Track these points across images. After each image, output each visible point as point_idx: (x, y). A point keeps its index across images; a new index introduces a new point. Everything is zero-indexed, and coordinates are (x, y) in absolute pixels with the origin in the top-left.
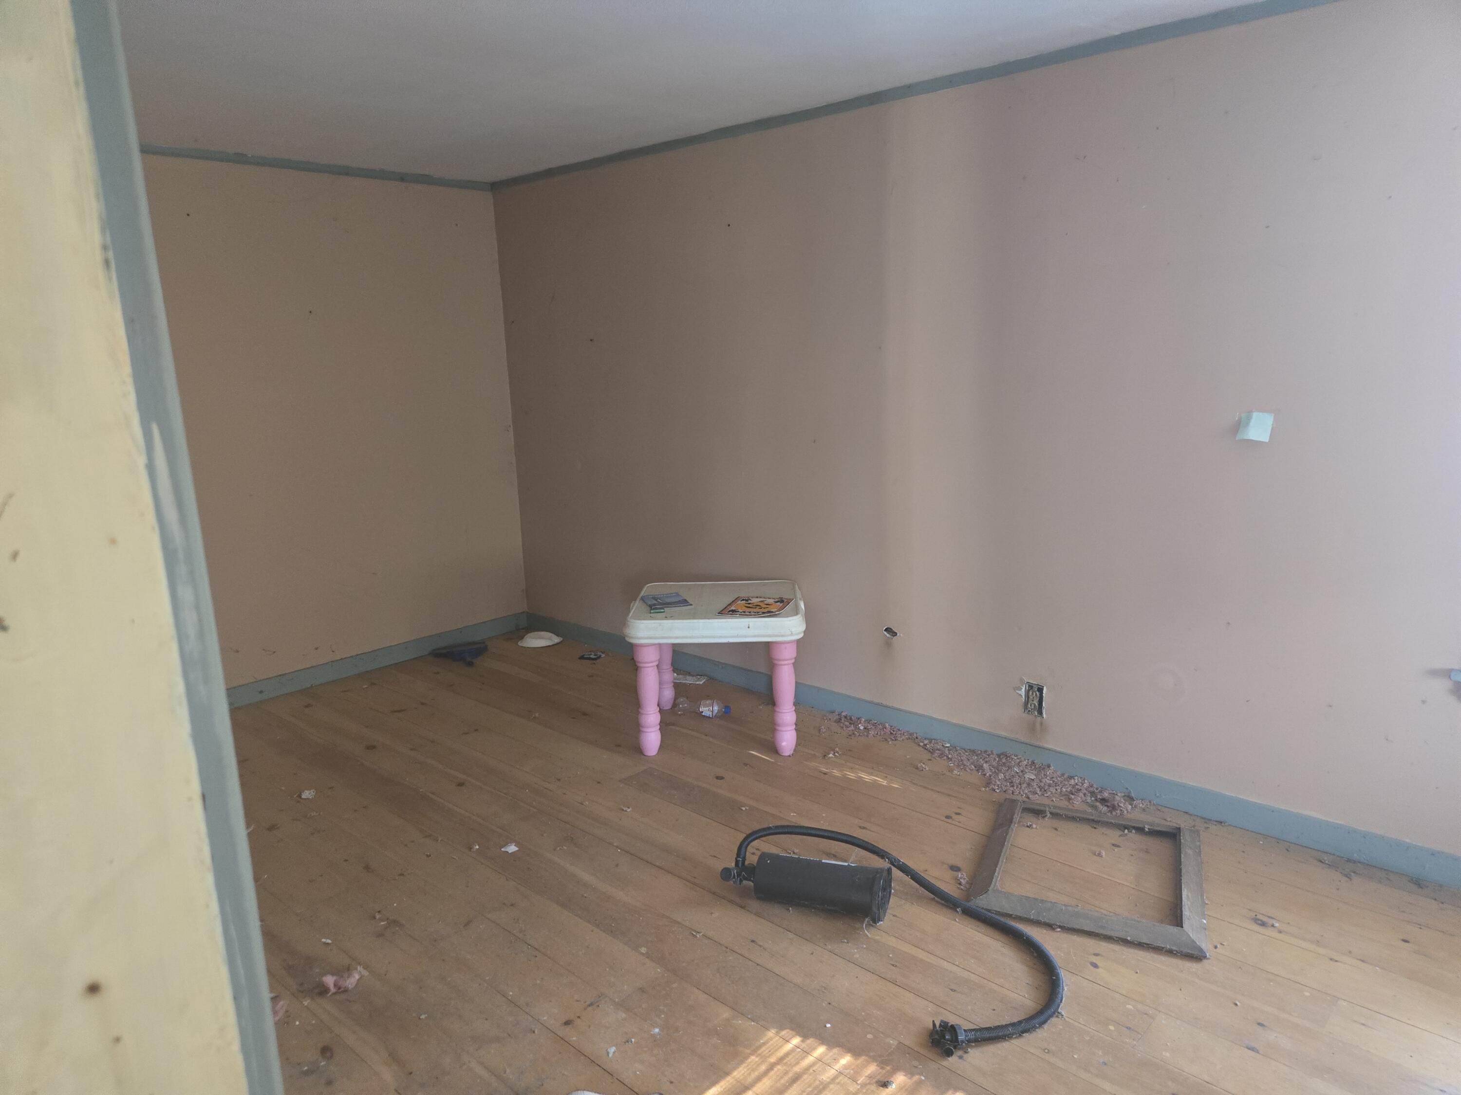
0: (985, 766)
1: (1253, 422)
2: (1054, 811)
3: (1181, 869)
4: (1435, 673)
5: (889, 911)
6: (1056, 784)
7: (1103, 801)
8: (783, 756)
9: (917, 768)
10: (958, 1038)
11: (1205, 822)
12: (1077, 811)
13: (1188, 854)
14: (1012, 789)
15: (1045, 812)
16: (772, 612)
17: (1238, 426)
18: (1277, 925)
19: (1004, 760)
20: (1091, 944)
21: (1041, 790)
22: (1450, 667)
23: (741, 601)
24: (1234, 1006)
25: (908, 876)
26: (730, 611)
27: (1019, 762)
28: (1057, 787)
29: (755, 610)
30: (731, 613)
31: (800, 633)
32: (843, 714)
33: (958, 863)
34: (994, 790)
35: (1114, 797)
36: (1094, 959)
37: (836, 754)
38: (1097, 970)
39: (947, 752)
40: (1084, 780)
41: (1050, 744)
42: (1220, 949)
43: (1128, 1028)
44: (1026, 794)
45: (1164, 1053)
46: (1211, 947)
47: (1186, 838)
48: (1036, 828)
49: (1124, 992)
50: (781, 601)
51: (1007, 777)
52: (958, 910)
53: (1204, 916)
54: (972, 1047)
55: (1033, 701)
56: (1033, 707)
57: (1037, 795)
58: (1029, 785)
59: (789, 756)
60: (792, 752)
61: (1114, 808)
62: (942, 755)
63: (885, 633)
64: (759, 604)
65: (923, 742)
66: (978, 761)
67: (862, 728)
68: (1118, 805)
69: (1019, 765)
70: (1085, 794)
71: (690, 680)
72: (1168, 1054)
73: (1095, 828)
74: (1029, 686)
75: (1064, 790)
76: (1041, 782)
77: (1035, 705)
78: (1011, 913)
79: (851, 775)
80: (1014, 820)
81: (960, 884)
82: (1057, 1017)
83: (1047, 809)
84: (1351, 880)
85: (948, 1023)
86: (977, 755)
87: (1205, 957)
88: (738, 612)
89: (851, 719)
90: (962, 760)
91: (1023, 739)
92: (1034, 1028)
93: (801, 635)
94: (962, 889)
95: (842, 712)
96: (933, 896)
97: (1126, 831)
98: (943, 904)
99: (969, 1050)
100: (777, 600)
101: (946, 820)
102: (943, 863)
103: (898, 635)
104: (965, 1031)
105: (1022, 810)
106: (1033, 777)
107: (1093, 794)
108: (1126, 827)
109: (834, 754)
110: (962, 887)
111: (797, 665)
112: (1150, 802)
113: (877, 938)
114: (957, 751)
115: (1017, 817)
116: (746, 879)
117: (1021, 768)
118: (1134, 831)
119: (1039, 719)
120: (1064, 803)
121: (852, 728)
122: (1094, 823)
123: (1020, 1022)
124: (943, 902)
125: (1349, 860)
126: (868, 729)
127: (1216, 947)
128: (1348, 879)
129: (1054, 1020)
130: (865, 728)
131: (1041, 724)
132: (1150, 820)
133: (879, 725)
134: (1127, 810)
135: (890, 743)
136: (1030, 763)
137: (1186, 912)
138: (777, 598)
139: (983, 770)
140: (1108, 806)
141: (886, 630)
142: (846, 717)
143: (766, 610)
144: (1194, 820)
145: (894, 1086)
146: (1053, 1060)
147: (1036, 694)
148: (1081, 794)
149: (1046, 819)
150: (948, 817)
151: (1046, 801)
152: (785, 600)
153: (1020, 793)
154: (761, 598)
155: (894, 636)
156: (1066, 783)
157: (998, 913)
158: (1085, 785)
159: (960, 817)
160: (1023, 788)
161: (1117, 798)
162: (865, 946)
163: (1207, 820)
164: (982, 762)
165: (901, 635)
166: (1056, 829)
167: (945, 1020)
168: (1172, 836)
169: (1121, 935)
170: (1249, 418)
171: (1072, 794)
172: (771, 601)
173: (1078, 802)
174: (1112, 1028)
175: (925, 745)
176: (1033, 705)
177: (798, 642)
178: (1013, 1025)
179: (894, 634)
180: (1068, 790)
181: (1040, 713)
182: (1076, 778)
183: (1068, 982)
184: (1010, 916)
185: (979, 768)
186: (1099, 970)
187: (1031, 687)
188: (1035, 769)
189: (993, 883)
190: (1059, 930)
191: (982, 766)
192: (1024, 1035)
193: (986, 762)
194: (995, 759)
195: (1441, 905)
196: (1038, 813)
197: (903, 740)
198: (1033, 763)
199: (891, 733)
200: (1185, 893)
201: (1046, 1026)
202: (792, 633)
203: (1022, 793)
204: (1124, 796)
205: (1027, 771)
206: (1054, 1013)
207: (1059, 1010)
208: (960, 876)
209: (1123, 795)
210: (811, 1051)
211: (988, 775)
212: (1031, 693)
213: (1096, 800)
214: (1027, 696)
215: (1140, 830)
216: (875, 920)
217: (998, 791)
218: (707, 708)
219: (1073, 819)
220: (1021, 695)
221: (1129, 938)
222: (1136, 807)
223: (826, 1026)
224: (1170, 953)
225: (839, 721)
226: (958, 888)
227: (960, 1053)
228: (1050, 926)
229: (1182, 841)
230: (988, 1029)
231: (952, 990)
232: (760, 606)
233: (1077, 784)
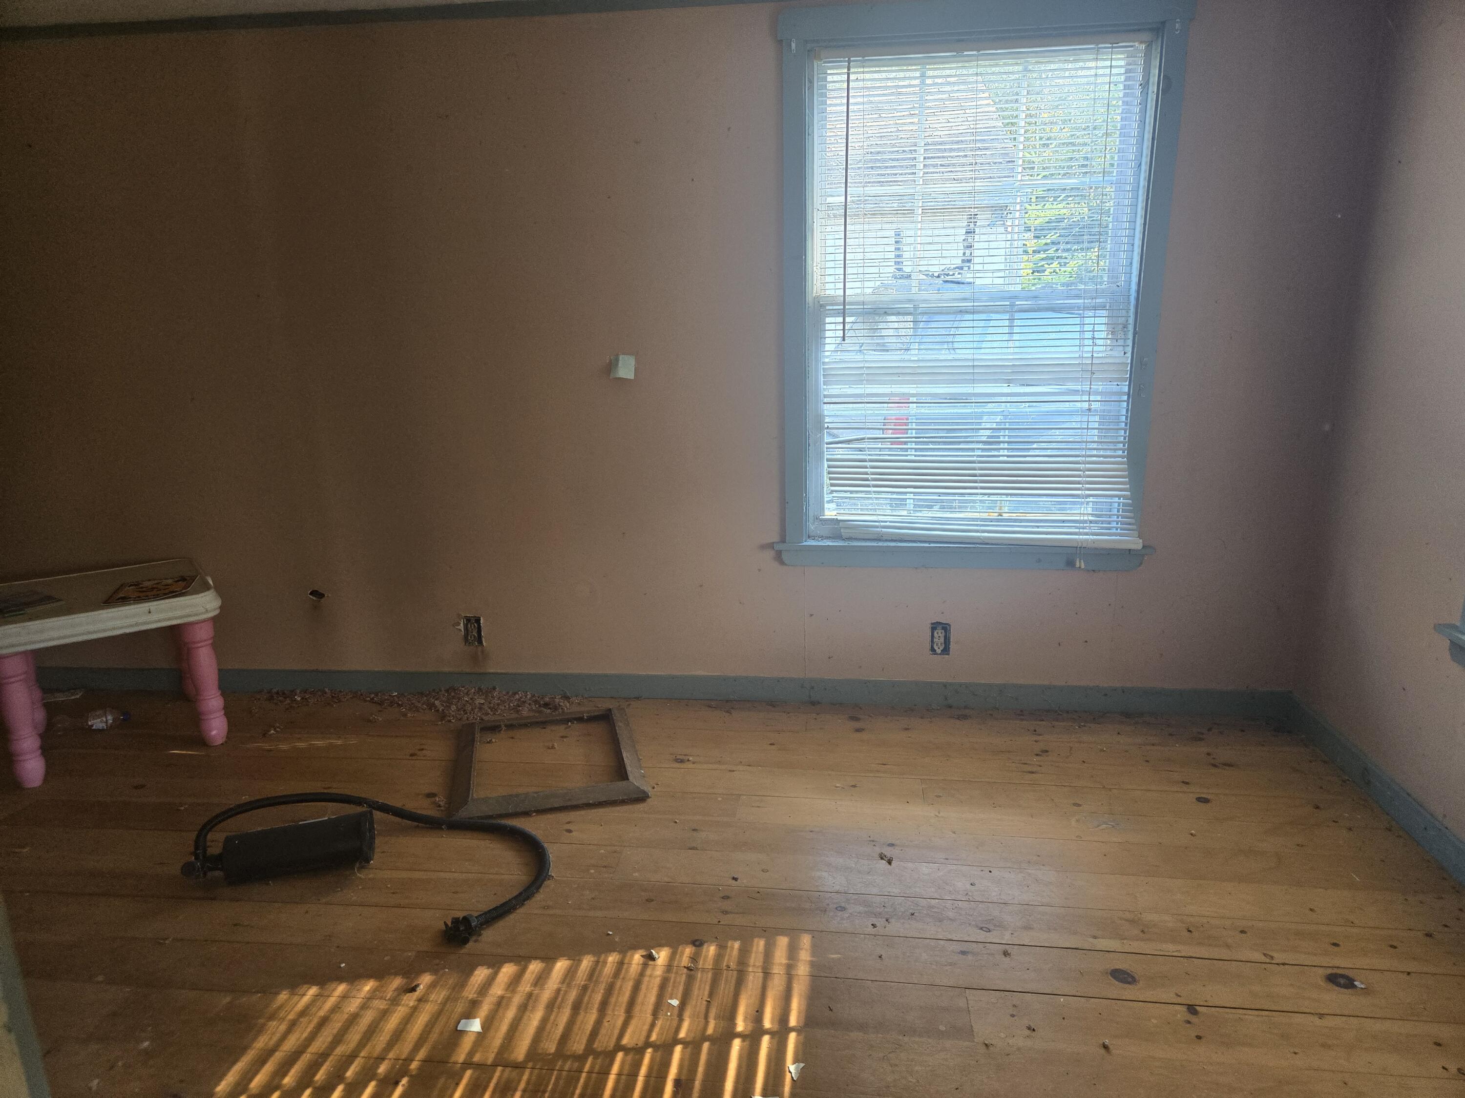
0: (437, 703)
1: (620, 364)
2: (508, 723)
3: (618, 739)
4: (763, 547)
5: (377, 850)
6: (504, 702)
7: (546, 705)
8: (213, 746)
9: (370, 721)
10: (471, 925)
11: (627, 701)
12: (528, 717)
13: (620, 726)
14: (466, 715)
15: (499, 726)
16: (177, 591)
17: (611, 366)
18: (691, 759)
19: (453, 694)
20: (563, 817)
21: (492, 711)
22: (772, 541)
23: (129, 587)
24: (675, 824)
25: (388, 813)
26: (119, 599)
27: (467, 692)
28: (505, 704)
29: (152, 593)
30: (120, 600)
31: (215, 609)
32: (275, 690)
33: (434, 790)
34: (450, 721)
35: (554, 700)
36: (568, 827)
37: (278, 729)
38: (571, 834)
39: (396, 699)
40: (527, 692)
41: (492, 668)
42: (657, 788)
43: (605, 867)
44: (479, 717)
45: (634, 874)
46: (650, 789)
47: (616, 715)
48: (496, 742)
49: (596, 842)
50: (183, 579)
51: (459, 707)
52: (443, 827)
53: (641, 768)
54: (485, 928)
55: (472, 632)
56: (473, 639)
57: (489, 715)
58: (480, 708)
59: (222, 744)
60: (224, 739)
61: (556, 708)
62: (391, 704)
63: (311, 597)
64: (154, 586)
65: (369, 697)
66: (428, 700)
67: (299, 699)
68: (559, 705)
69: (467, 694)
70: (530, 704)
71: (61, 698)
72: (637, 874)
73: (545, 728)
74: (467, 620)
75: (512, 705)
76: (490, 703)
77: (474, 635)
78: (490, 814)
79: (302, 745)
80: (476, 739)
81: (440, 806)
82: (549, 879)
83: (502, 723)
84: (731, 714)
85: (459, 918)
86: (426, 696)
87: (648, 797)
88: (130, 598)
89: (284, 694)
90: (413, 704)
91: (468, 670)
92: (533, 895)
93: (217, 612)
94: (442, 810)
95: (272, 689)
96: (416, 824)
97: (570, 723)
98: (427, 828)
99: (482, 932)
100: (176, 580)
101: (411, 758)
102: (418, 794)
103: (326, 596)
104: (476, 917)
105: (480, 729)
106: (482, 701)
107: (536, 702)
108: (568, 720)
109: (275, 730)
110: (442, 808)
111: (216, 646)
112: (583, 697)
113: (371, 876)
114: (405, 697)
115: (477, 736)
116: (211, 869)
117: (470, 696)
118: (575, 722)
119: (480, 648)
120: (514, 716)
121: (288, 701)
122: (543, 724)
123: (520, 894)
124: (428, 826)
125: (727, 701)
126: (306, 699)
127: (654, 788)
128: (729, 714)
129: (547, 883)
130: (302, 699)
131: (483, 652)
132: (587, 709)
133: (317, 691)
134: (566, 707)
135: (335, 706)
136: (477, 690)
137: (629, 768)
138: (177, 578)
139: (436, 707)
140: (550, 708)
141: (311, 594)
142: (277, 693)
143: (167, 591)
144: (619, 702)
145: (421, 987)
146: (551, 912)
147: (474, 626)
148: (527, 705)
149: (502, 732)
150: (412, 755)
151: (497, 718)
152: (188, 578)
153: (474, 718)
154: (154, 580)
155: (321, 598)
156: (512, 699)
157: (482, 818)
158: (528, 697)
159: (424, 752)
160: (476, 712)
161: (557, 700)
162: (360, 887)
163: (627, 699)
164: (433, 700)
165: (330, 595)
166: (512, 738)
167: (455, 916)
168: (606, 717)
169: (585, 801)
170: (617, 360)
171: (519, 707)
172: (170, 581)
173: (525, 712)
174: (592, 871)
175: (373, 699)
176: (473, 637)
177: (214, 619)
178: (516, 898)
179: (321, 596)
180: (515, 704)
181: (480, 642)
182: (520, 692)
183: (553, 852)
184: (491, 817)
185: (431, 706)
186: (574, 833)
187: (468, 620)
188: (483, 694)
189: (471, 795)
190: (534, 814)
191: (434, 704)
192: (526, 902)
193: (437, 699)
194: (444, 695)
195: (788, 715)
196: (494, 728)
197: (347, 700)
198: (480, 689)
199: (332, 697)
200: (624, 755)
201: (541, 890)
202: (207, 611)
203: (476, 717)
204: (561, 698)
205: (476, 697)
206: (546, 877)
207: (550, 874)
208: (437, 800)
209: (560, 696)
210: (331, 993)
211: (441, 710)
212: (469, 626)
213: (540, 706)
214: (466, 628)
215: (580, 720)
216: (367, 861)
217: (453, 721)
218: (99, 720)
219: (525, 726)
220: (460, 630)
221: (591, 802)
222: (572, 703)
223: (340, 967)
224: (623, 802)
225: (271, 699)
226: (438, 810)
227: (474, 938)
228: (526, 814)
229: (615, 718)
230: (495, 909)
231: (453, 893)
232: (157, 588)
233: (521, 698)
